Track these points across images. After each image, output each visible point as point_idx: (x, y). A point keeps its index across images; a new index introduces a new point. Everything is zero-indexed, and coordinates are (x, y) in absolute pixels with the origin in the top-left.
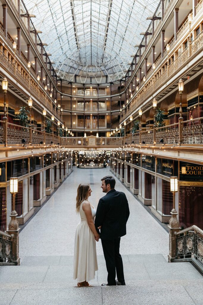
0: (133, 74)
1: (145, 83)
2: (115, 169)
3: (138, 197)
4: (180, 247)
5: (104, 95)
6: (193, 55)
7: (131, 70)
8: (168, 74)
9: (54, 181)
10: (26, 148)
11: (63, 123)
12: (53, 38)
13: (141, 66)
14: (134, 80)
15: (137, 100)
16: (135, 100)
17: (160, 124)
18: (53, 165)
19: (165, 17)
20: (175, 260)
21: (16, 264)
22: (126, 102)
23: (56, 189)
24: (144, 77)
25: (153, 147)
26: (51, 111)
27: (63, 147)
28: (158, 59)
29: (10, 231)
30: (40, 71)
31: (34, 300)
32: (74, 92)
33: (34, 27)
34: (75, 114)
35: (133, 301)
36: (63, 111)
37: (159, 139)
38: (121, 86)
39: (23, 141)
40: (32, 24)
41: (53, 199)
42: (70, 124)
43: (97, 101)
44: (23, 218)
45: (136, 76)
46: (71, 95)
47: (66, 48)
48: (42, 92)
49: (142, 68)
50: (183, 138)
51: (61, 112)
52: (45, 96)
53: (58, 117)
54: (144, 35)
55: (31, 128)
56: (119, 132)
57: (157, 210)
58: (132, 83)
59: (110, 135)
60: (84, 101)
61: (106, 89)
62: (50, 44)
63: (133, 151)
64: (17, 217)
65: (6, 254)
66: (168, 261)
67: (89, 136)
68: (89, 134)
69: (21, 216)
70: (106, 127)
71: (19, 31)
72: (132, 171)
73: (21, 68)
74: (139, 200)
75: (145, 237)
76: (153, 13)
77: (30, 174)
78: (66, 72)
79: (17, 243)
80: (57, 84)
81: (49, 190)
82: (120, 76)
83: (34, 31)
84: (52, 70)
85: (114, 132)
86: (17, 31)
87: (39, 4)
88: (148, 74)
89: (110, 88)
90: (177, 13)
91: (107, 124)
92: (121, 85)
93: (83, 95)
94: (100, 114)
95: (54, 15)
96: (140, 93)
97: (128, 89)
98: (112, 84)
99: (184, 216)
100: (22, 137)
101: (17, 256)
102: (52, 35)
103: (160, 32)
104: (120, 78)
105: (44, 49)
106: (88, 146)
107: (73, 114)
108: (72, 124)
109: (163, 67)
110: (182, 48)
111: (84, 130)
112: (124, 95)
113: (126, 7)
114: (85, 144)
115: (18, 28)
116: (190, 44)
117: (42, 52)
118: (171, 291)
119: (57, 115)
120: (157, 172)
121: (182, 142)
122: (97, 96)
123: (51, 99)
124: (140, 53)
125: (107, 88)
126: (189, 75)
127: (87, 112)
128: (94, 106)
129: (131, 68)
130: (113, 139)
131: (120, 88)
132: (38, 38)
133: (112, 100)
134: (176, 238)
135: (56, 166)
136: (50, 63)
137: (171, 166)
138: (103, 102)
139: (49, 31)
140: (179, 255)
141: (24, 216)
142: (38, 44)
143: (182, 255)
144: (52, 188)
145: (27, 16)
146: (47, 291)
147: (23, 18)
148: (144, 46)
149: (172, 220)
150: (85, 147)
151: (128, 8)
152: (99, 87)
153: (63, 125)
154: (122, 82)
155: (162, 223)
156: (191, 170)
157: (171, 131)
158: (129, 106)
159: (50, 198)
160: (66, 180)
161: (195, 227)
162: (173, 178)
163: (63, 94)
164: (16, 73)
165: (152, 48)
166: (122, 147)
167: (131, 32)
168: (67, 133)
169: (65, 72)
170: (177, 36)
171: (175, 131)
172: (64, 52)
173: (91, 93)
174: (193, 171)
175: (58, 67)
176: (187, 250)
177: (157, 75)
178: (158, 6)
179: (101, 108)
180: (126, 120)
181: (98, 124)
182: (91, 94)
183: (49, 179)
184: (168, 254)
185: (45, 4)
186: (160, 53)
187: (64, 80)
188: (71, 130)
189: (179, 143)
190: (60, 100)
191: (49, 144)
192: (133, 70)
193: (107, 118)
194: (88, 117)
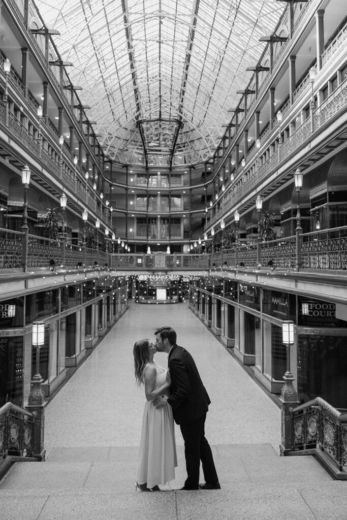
0: (226, 153)
1: (244, 169)
2: (196, 305)
3: (233, 351)
4: (298, 433)
5: (179, 185)
6: (317, 130)
7: (222, 147)
8: (280, 157)
9: (99, 325)
10: (57, 273)
11: (113, 231)
12: (99, 96)
13: (238, 142)
14: (228, 163)
15: (231, 196)
16: (229, 194)
17: (267, 236)
18: (97, 299)
19: (274, 69)
20: (291, 452)
21: (40, 459)
22: (215, 197)
23: (102, 337)
24: (243, 160)
25: (257, 271)
26: (95, 211)
27: (114, 270)
28: (265, 132)
29: (31, 406)
30: (77, 149)
31: (74, 510)
32: (132, 180)
33: (69, 80)
34: (133, 216)
35: (222, 511)
36: (113, 211)
37: (265, 260)
38: (207, 171)
39: (52, 263)
40: (67, 75)
41: (97, 354)
42: (125, 231)
43: (168, 195)
44: (49, 386)
45: (230, 157)
46: (127, 185)
47: (119, 112)
48: (80, 181)
49: (240, 145)
50: (303, 259)
51: (110, 211)
52: (85, 187)
53: (105, 221)
54: (243, 94)
55: (63, 242)
56: (203, 245)
57: (263, 372)
58: (224, 167)
59: (189, 250)
60: (148, 195)
61: (182, 177)
62: (94, 106)
63: (226, 277)
64: (42, 384)
65: (24, 444)
66: (279, 454)
67: (156, 253)
68: (154, 248)
69: (46, 383)
70: (182, 237)
71: (46, 87)
72: (225, 309)
73: (49, 144)
74: (234, 356)
75: (244, 417)
76: (256, 60)
77: (61, 314)
78: (119, 149)
79: (42, 426)
80: (104, 168)
81: (90, 339)
82: (205, 156)
83: (69, 86)
84: (96, 146)
85: (195, 245)
86: (43, 88)
87: (78, 46)
88: (250, 154)
89: (189, 175)
90: (293, 63)
91: (184, 232)
92: (206, 169)
93: (146, 186)
94: (173, 216)
95: (101, 62)
96: (237, 184)
97: (217, 177)
98: (192, 169)
99: (306, 382)
100: (50, 256)
101: (42, 446)
102: (98, 91)
103: (268, 90)
104: (204, 160)
105: (85, 114)
106: (154, 268)
107: (129, 216)
108: (128, 232)
109: (273, 145)
110: (302, 116)
111: (146, 242)
112: (211, 186)
113: (215, 51)
114: (149, 266)
115: (45, 83)
116: (313, 113)
117: (81, 118)
118: (279, 497)
119: (104, 218)
120: (263, 312)
121: (300, 265)
122: (168, 187)
123: (94, 193)
124: (237, 121)
125: (184, 174)
126: (312, 160)
127: (151, 212)
128: (163, 202)
129: (222, 143)
130: (194, 257)
131: (206, 175)
132: (75, 97)
133: (192, 194)
134: (292, 417)
135: (101, 300)
136: (94, 135)
137: (284, 303)
138: (178, 196)
139: (92, 86)
140: (296, 444)
141: (50, 382)
142: (75, 107)
143: (301, 444)
144: (95, 336)
145: (59, 64)
146: (93, 498)
147: (52, 67)
148: (243, 111)
149: (285, 389)
150: (148, 271)
151: (217, 52)
152: (172, 173)
153: (114, 234)
154: (208, 165)
155: (272, 393)
156: (317, 310)
157: (285, 248)
158: (219, 204)
159: (91, 352)
160: (117, 323)
161: (320, 399)
162: (286, 323)
163: (114, 184)
164: (40, 155)
165: (255, 114)
166: (208, 270)
167: (222, 89)
168: (119, 246)
169: (117, 149)
170: (294, 98)
171: (291, 248)
172: (117, 117)
173: (159, 182)
174: (319, 310)
175: (107, 140)
176: (309, 437)
177: (264, 157)
178: (265, 50)
179: (175, 206)
180: (214, 226)
181: (170, 232)
182: (159, 185)
183: (91, 321)
184: (281, 444)
185: (87, 46)
186: (267, 122)
187: (115, 162)
188: (126, 241)
189: (297, 267)
190: (109, 192)
191: (91, 265)
192: (226, 146)
193: (185, 223)
194: (154, 221)
